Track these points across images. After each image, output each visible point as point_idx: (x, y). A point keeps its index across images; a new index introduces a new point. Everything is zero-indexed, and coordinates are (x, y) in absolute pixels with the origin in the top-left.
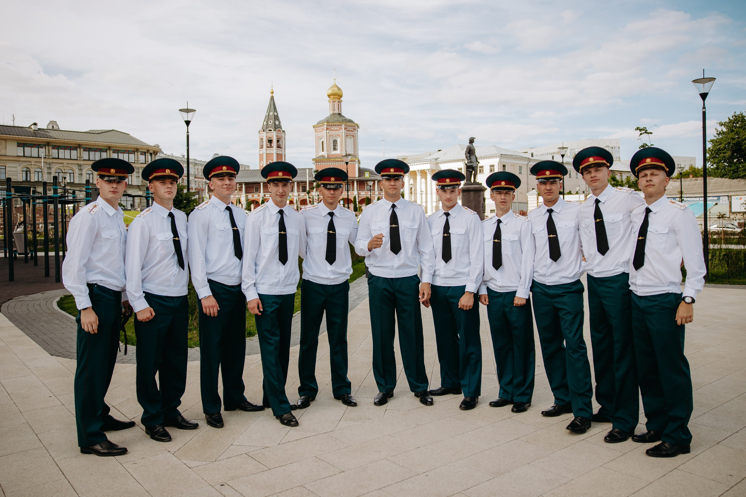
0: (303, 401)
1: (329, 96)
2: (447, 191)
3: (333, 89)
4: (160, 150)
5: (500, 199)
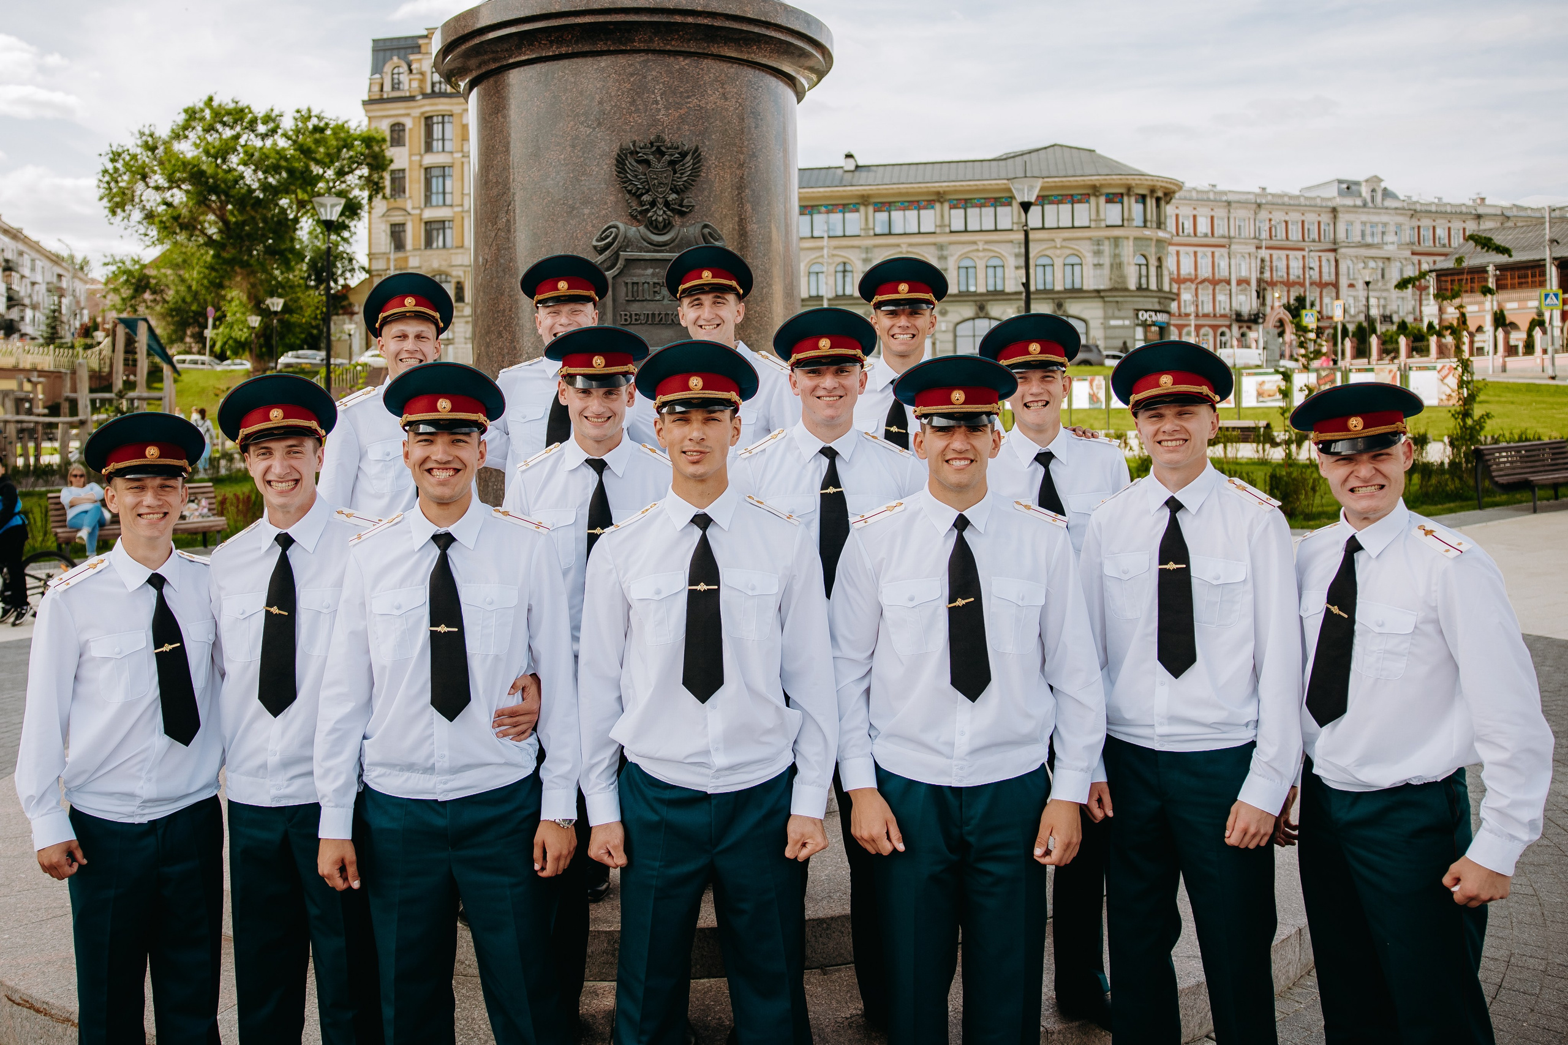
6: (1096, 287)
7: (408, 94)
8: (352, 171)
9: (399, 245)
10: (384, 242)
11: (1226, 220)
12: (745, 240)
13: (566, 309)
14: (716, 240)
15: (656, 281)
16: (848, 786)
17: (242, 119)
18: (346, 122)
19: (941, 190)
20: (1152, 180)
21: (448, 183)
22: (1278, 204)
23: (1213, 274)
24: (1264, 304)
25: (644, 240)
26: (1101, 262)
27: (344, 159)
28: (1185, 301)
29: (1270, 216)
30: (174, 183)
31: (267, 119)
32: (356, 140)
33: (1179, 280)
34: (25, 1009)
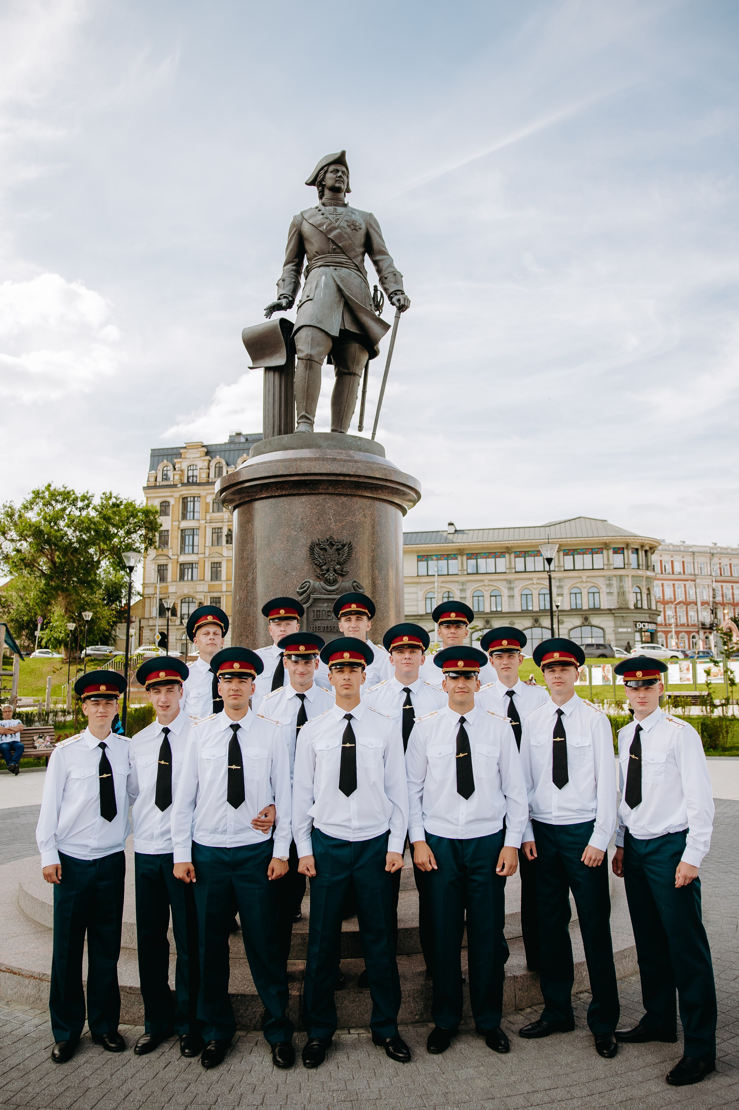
6: (609, 607)
7: (172, 484)
8: (136, 532)
9: (162, 578)
10: (153, 576)
11: (692, 564)
12: (375, 589)
13: (284, 623)
14: (360, 589)
15: (329, 610)
16: (413, 840)
17: (68, 498)
18: (134, 501)
19: (509, 546)
20: (642, 539)
21: (196, 538)
22: (724, 554)
23: (686, 598)
24: (716, 617)
25: (323, 589)
26: (611, 591)
27: (130, 524)
28: (668, 616)
29: (720, 561)
30: (23, 537)
31: (84, 498)
32: (139, 512)
33: (665, 603)
34: (7, 973)
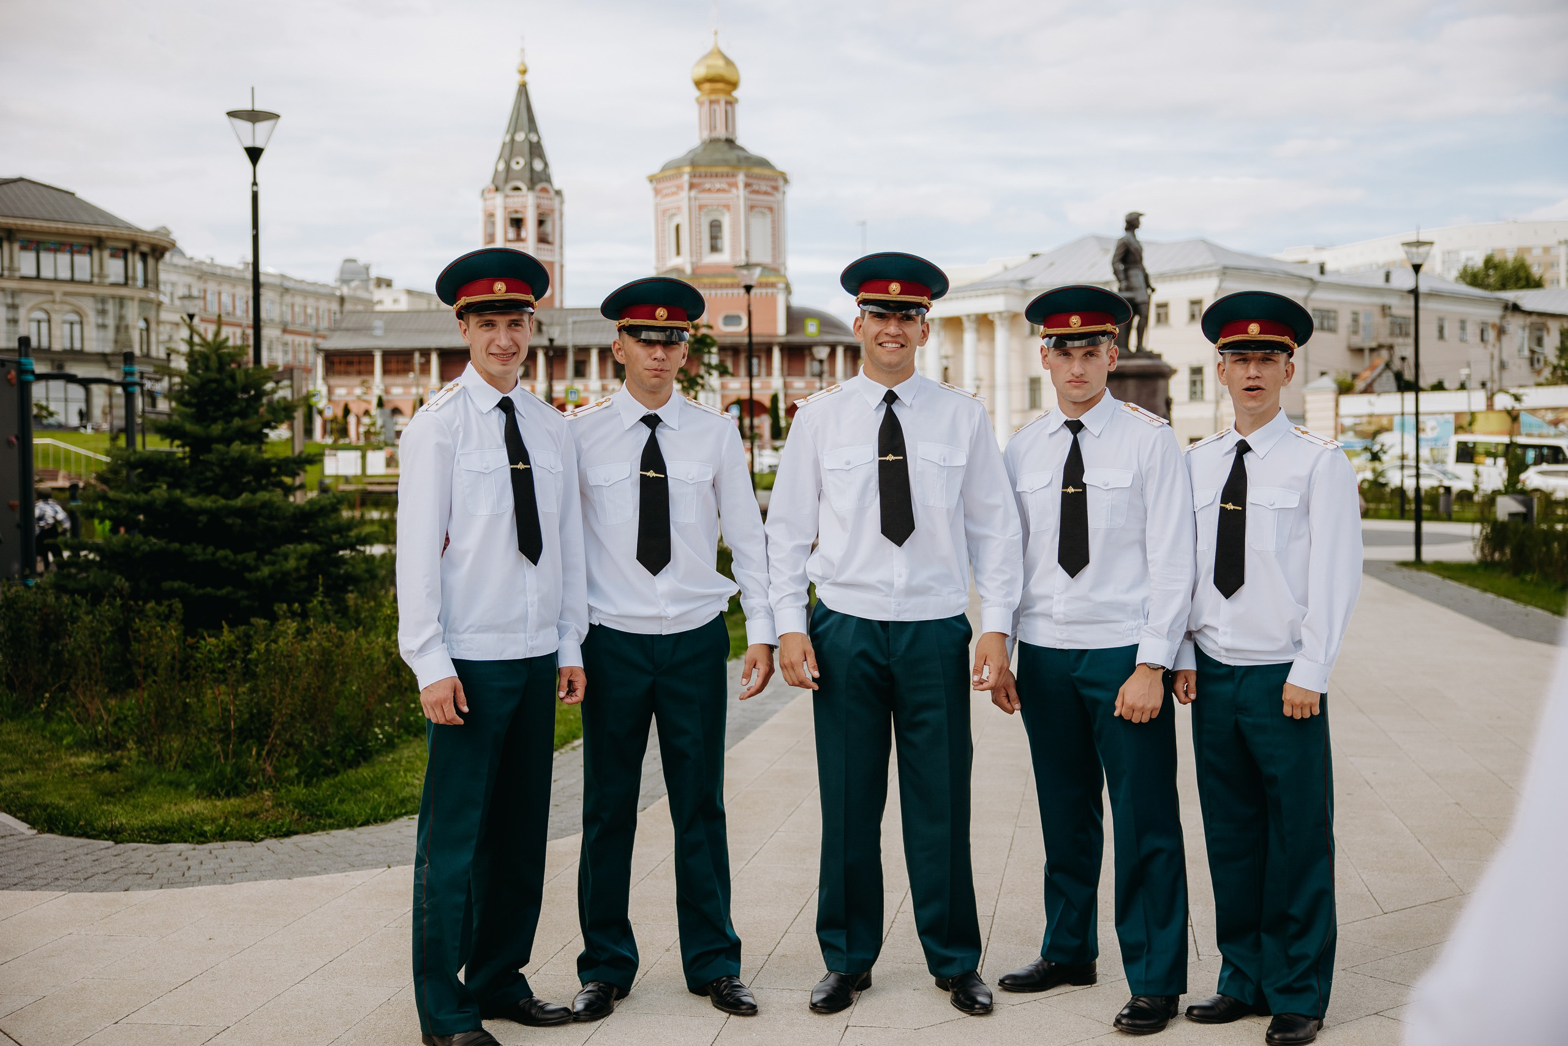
0: (589, 1000)
1: (698, 84)
2: (1073, 352)
3: (711, 62)
4: (173, 245)
5: (1244, 379)
6: (98, 350)
26: (105, 323)
